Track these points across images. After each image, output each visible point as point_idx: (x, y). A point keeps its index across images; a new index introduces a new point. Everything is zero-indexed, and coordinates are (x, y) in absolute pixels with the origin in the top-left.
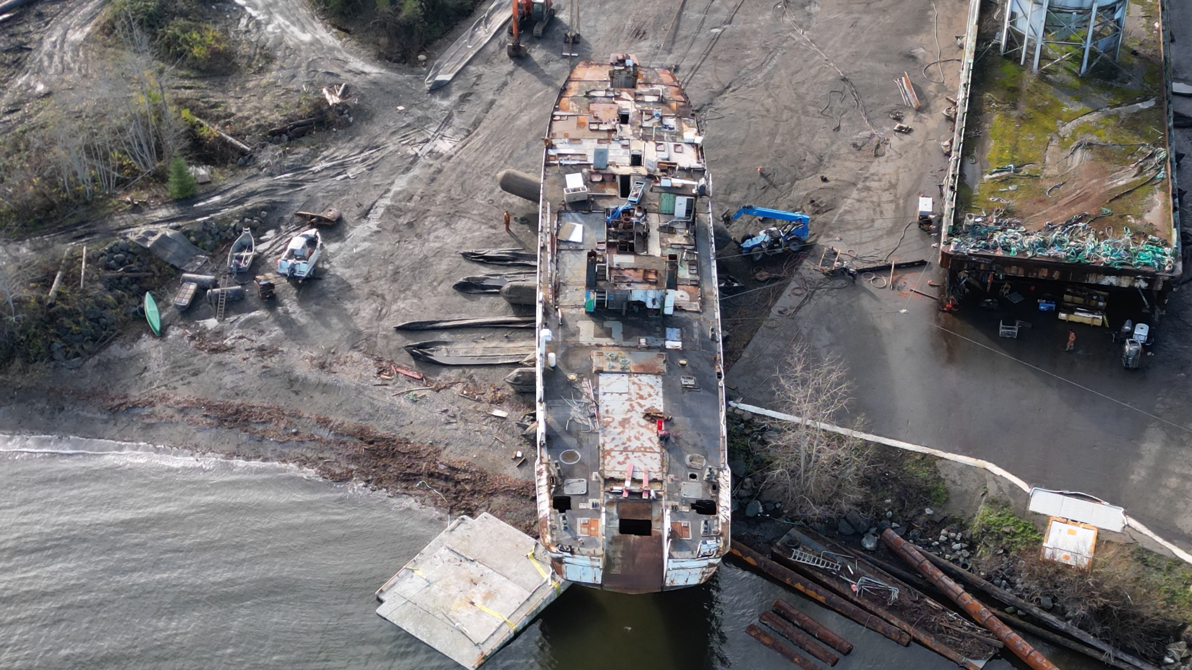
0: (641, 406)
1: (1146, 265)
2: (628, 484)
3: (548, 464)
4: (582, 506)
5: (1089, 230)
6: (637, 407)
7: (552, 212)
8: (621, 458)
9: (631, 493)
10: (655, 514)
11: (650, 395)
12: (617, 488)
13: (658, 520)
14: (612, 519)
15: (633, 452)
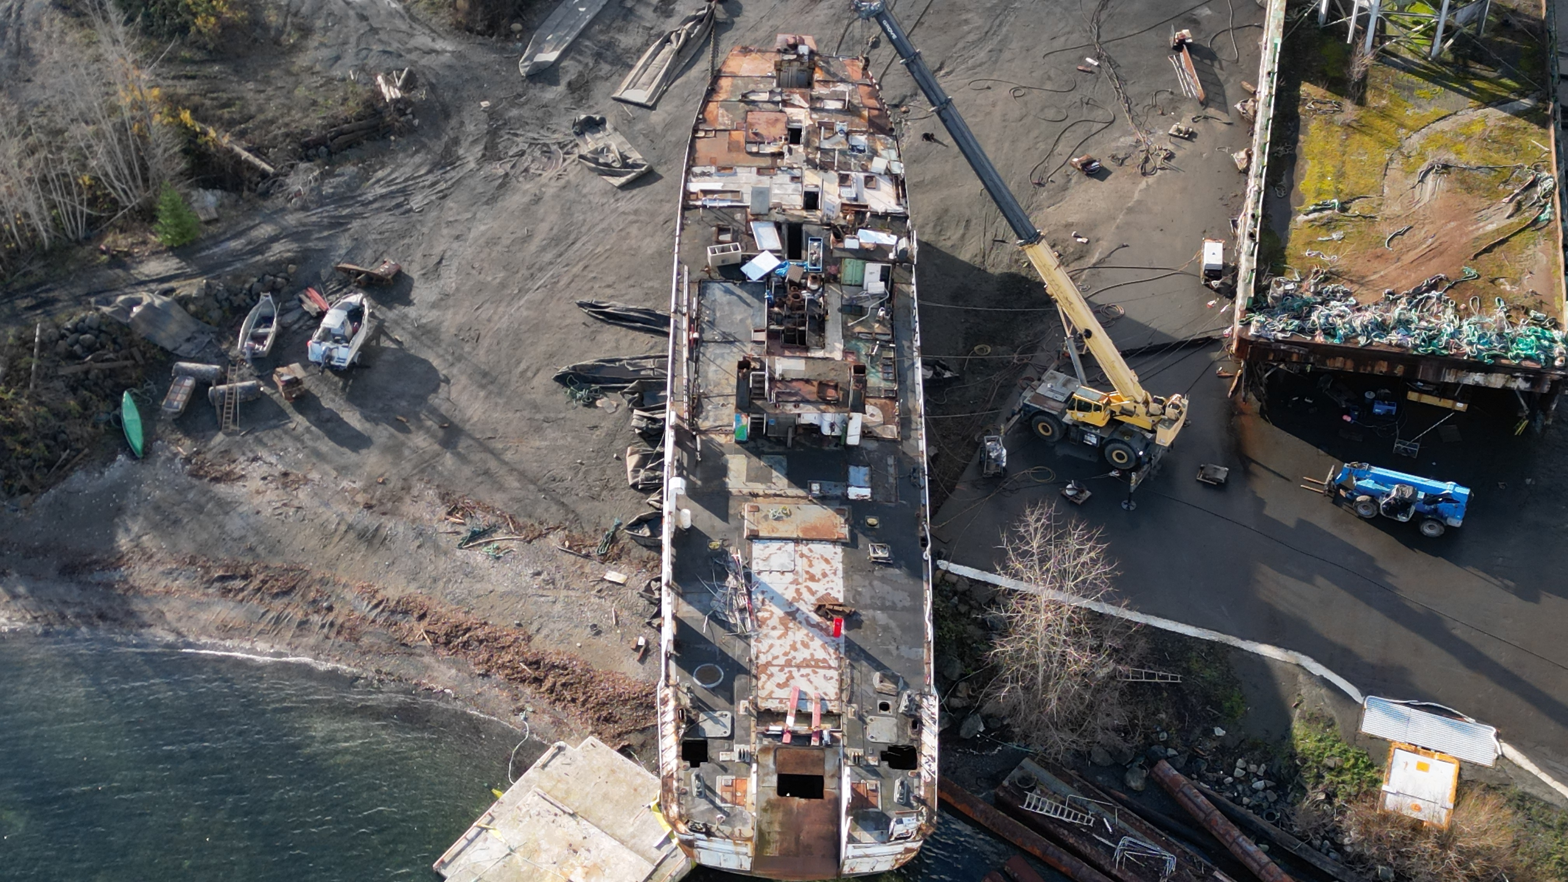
0: (813, 593)
1: (1528, 358)
2: (790, 721)
3: (677, 686)
4: (723, 757)
5: (1446, 301)
6: (806, 595)
7: (690, 282)
8: (781, 678)
9: (795, 735)
10: (829, 768)
11: (825, 575)
12: (775, 728)
13: (833, 776)
14: (767, 774)
15: (799, 667)
